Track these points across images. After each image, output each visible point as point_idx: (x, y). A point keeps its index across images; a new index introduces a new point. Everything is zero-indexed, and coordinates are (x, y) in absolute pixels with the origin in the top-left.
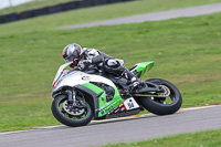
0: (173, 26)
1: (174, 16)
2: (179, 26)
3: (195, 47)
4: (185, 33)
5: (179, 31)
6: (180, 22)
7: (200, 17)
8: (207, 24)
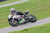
0: (2, 9)
1: (2, 7)
2: (3, 9)
3: (7, 13)
4: (5, 10)
5: (3, 10)
6: (3, 8)
7: (8, 6)
8: (9, 8)
